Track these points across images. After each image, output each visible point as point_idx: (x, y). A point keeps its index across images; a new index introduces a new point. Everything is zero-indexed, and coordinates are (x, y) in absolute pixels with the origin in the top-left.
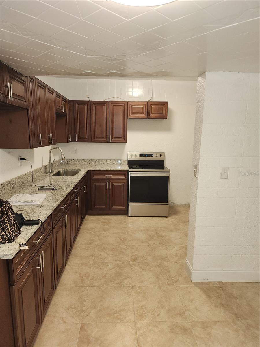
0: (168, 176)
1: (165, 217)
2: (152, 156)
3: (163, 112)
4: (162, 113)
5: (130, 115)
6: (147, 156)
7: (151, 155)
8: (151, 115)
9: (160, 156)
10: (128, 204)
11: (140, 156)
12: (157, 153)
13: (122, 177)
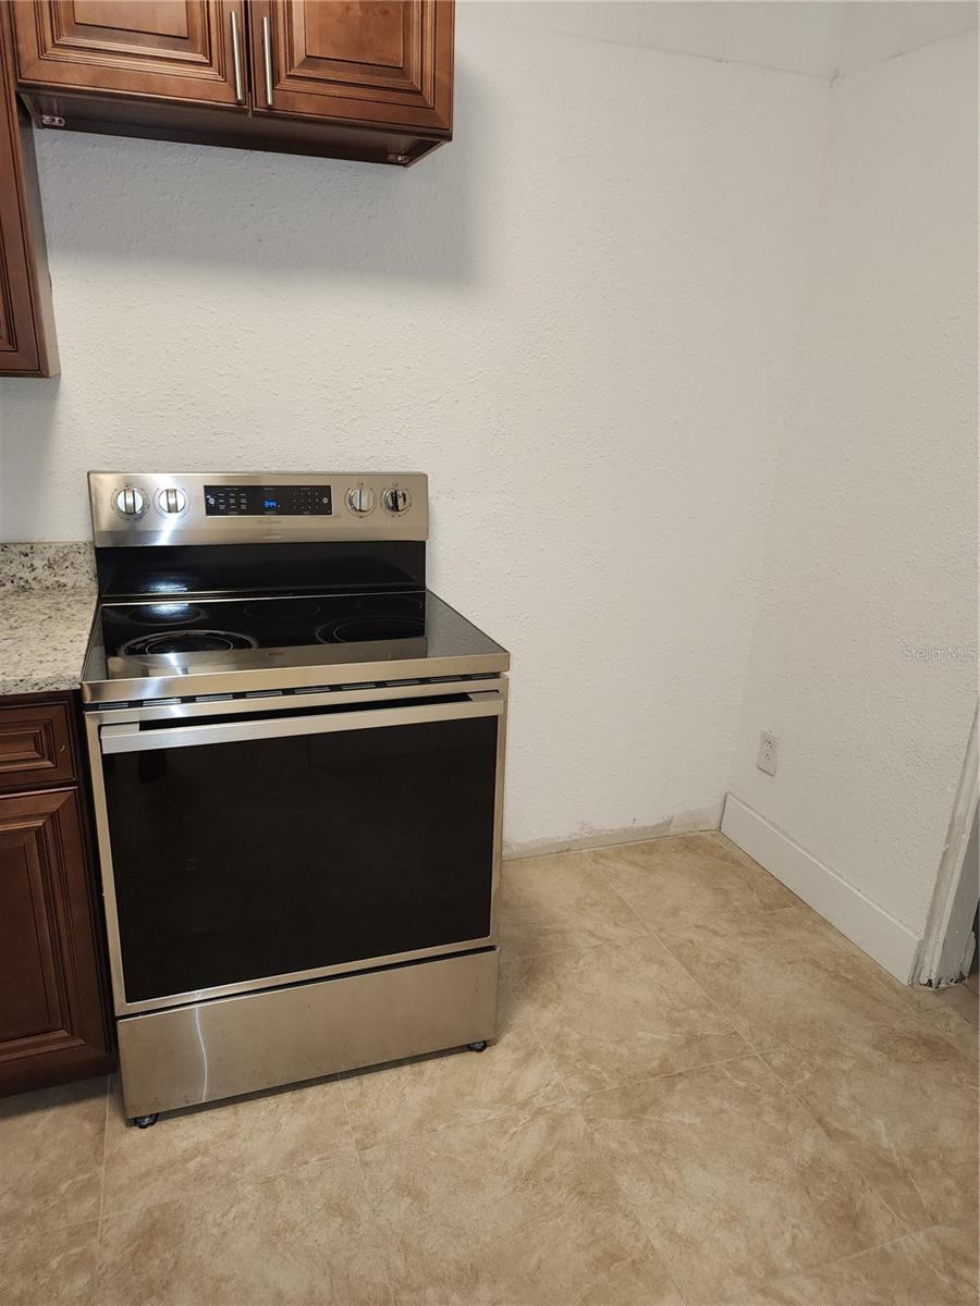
0: (495, 718)
1: (470, 1048)
2: (326, 510)
3: (415, 57)
4: (402, 72)
5: (42, 48)
6: (280, 512)
7: (310, 498)
8: (285, 83)
9: (395, 508)
10: (111, 1020)
11: (210, 510)
12: (363, 480)
13: (20, 757)
